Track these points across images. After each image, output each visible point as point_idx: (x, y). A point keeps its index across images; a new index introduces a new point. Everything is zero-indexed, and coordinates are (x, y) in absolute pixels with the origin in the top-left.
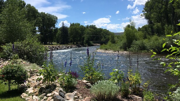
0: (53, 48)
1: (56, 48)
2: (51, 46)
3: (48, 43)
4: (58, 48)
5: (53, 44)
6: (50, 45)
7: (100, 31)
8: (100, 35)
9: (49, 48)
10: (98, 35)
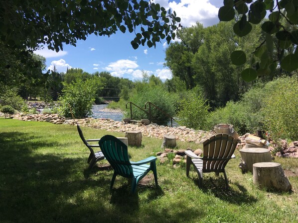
0: (37, 105)
1: (41, 105)
2: (33, 102)
3: (29, 98)
4: (44, 106)
5: (37, 100)
6: (31, 102)
7: (117, 81)
8: (117, 87)
9: (31, 106)
10: (113, 87)
